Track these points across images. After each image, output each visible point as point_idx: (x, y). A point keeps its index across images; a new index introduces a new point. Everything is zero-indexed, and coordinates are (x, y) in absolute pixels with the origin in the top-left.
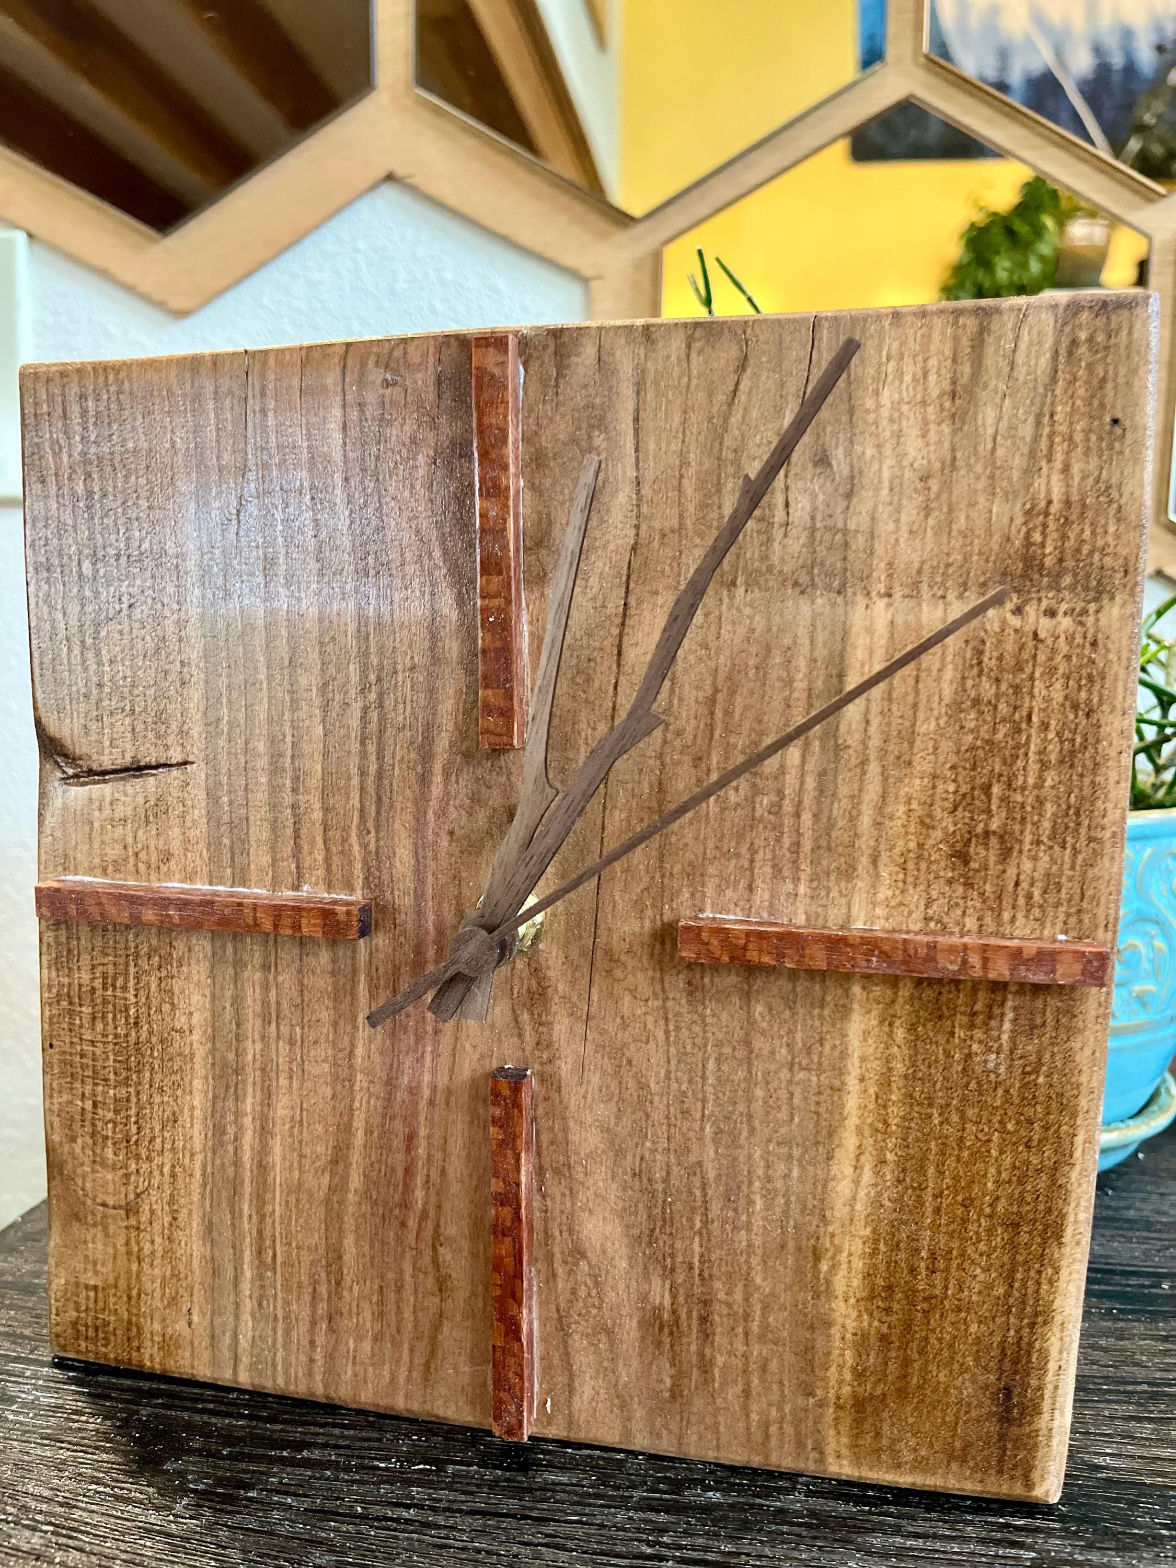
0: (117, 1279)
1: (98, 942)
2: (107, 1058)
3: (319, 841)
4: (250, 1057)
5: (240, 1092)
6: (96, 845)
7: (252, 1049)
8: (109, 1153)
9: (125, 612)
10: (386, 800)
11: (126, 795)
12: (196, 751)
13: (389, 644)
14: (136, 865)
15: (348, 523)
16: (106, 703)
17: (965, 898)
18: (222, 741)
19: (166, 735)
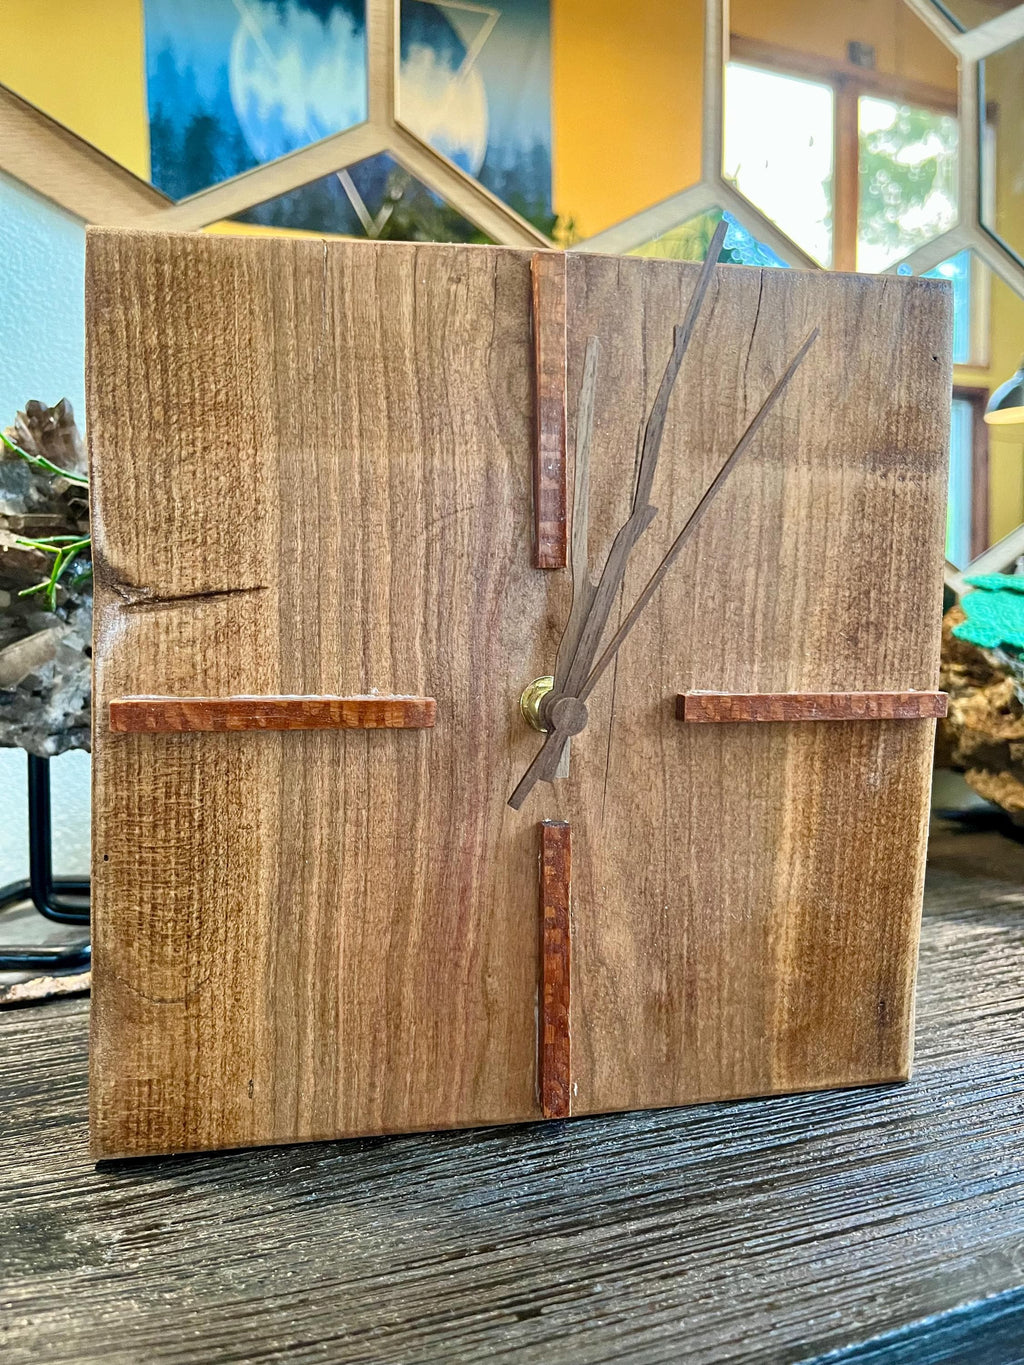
0: (173, 1069)
1: (162, 754)
2: (169, 862)
3: (387, 651)
4: (317, 842)
5: (307, 875)
6: (162, 665)
7: (319, 834)
8: (169, 950)
9: (198, 454)
10: (446, 615)
11: (195, 618)
12: (269, 578)
13: (451, 487)
14: (204, 682)
15: (416, 388)
16: (176, 535)
17: (855, 668)
18: (295, 569)
19: (238, 563)
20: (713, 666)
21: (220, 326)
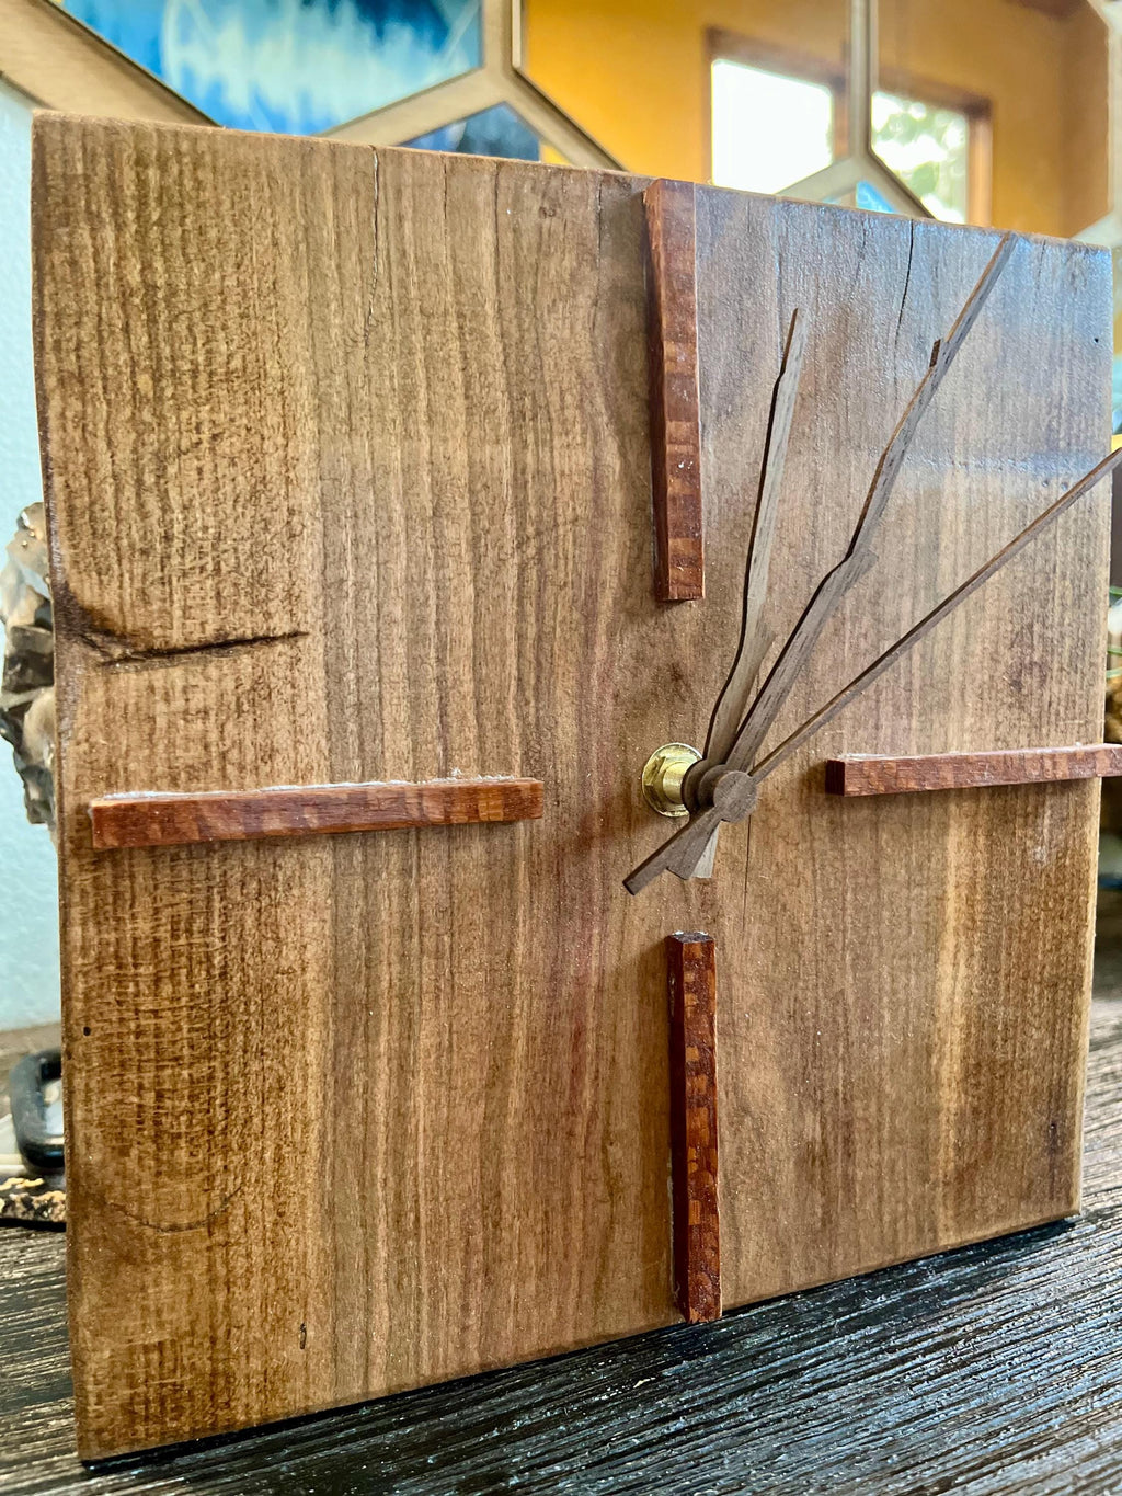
0: (192, 1323)
1: (164, 876)
2: (180, 1029)
3: (471, 716)
4: (385, 984)
5: (372, 1032)
6: (161, 748)
7: (387, 974)
8: (182, 1155)
9: (205, 445)
10: (546, 666)
11: (208, 679)
12: (310, 619)
13: (549, 493)
14: (223, 769)
15: (502, 358)
16: (175, 560)
17: (1019, 719)
18: (347, 606)
19: (267, 600)
20: (866, 722)
21: (232, 261)
